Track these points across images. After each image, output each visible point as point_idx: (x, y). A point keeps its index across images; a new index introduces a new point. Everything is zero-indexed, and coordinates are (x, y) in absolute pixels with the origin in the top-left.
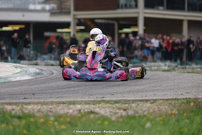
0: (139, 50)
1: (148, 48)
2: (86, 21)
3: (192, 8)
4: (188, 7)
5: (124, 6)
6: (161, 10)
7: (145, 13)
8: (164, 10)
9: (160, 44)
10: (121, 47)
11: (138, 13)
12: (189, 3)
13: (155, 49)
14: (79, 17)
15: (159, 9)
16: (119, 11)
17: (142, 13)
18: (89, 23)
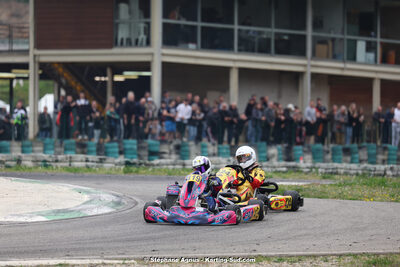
0: (157, 122)
1: (172, 119)
2: (56, 65)
3: (247, 46)
4: (239, 45)
5: (125, 42)
6: (193, 50)
7: (163, 55)
8: (197, 49)
9: (193, 113)
10: (125, 116)
11: (152, 54)
12: (240, 38)
13: (186, 122)
14: (44, 59)
15: (187, 49)
16: (115, 50)
17: (158, 54)
18: (61, 70)
